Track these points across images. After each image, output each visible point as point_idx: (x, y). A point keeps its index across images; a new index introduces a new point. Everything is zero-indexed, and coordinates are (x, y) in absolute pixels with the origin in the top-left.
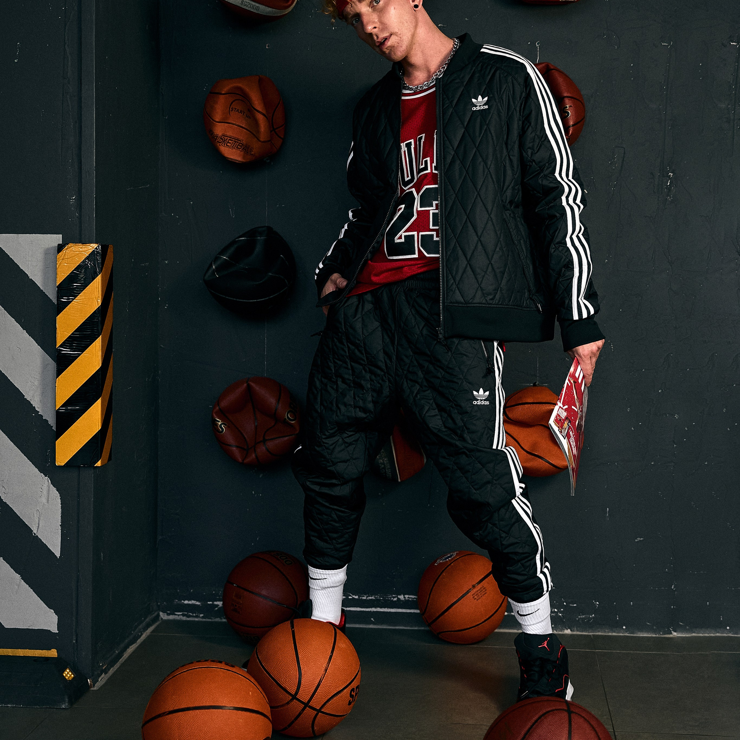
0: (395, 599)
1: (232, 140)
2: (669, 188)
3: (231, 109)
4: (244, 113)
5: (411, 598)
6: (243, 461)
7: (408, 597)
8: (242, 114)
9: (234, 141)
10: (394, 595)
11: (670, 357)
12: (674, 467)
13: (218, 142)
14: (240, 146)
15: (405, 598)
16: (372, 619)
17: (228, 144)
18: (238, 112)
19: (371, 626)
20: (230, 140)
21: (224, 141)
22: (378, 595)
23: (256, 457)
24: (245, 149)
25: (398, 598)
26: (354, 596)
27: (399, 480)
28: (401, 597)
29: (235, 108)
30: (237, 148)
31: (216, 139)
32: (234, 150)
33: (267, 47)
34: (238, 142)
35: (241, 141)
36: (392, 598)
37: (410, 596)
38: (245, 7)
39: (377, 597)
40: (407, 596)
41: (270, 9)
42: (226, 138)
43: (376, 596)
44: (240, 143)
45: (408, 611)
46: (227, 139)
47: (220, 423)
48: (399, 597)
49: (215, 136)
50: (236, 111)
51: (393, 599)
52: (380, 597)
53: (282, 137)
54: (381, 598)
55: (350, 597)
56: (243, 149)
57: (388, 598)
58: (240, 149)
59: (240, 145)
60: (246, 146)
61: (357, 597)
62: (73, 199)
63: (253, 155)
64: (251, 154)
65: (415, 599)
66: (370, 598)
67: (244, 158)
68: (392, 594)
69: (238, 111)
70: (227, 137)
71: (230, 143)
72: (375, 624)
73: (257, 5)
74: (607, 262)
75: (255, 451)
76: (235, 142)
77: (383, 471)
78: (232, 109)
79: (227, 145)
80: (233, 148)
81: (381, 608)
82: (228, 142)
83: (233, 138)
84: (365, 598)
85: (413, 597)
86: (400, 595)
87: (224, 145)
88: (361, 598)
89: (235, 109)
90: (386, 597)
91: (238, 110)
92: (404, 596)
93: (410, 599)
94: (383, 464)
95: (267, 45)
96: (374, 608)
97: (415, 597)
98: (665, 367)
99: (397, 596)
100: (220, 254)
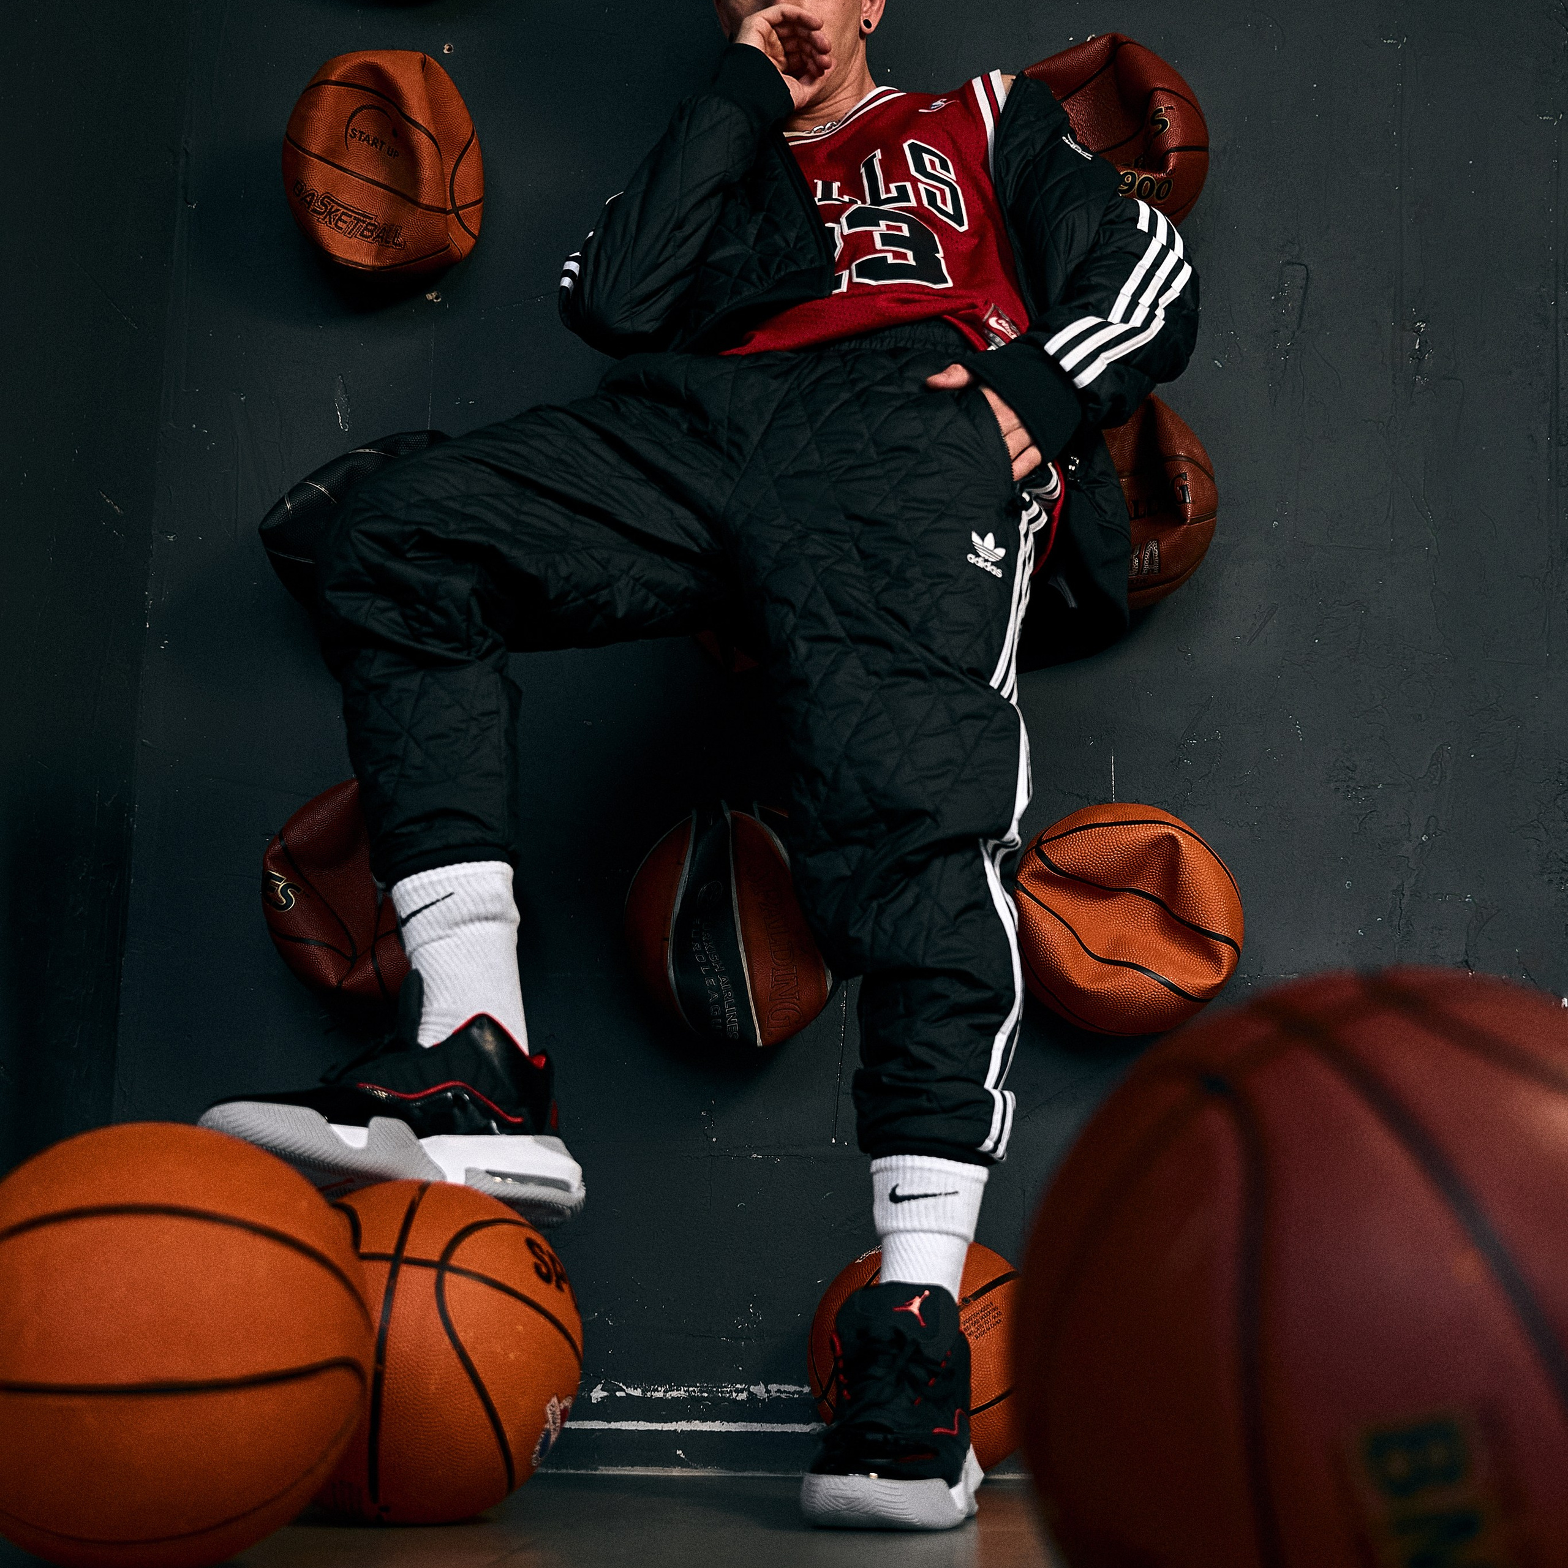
0: (743, 1396)
1: (350, 216)
2: (1418, 355)
3: (350, 131)
4: (383, 143)
5: (785, 1392)
6: (340, 982)
7: (779, 1391)
8: (376, 147)
10: (738, 1386)
13: (314, 211)
14: (369, 231)
15: (768, 1391)
16: (679, 1452)
17: (340, 224)
18: (368, 141)
19: (676, 1472)
20: (343, 213)
21: (330, 213)
22: (697, 1387)
23: (378, 973)
25: (750, 1393)
26: (630, 1391)
27: (759, 1042)
28: (759, 1390)
29: (360, 132)
30: (362, 235)
31: (310, 203)
32: (354, 241)
33: (446, 51)
35: (372, 219)
36: (734, 1395)
37: (782, 1388)
39: (694, 1391)
40: (773, 1387)
42: (336, 207)
43: (691, 1389)
44: (370, 224)
45: (778, 1428)
46: (339, 210)
47: (282, 885)
48: (752, 1388)
49: (308, 196)
50: (363, 141)
51: (737, 1396)
52: (701, 1392)
53: (476, 233)
54: (706, 1395)
55: (618, 1394)
56: (378, 236)
57: (722, 1392)
59: (370, 227)
60: (384, 229)
61: (638, 1393)
63: (400, 245)
65: (796, 1396)
66: (675, 1394)
67: (378, 255)
68: (733, 1382)
69: (367, 139)
70: (339, 205)
71: (345, 222)
72: (689, 1466)
74: (1277, 527)
75: (374, 956)
76: (359, 220)
77: (717, 1010)
78: (352, 130)
79: (336, 225)
80: (350, 234)
81: (704, 1420)
82: (340, 219)
84: (660, 1395)
85: (791, 1388)
86: (756, 1384)
88: (649, 1394)
89: (362, 133)
90: (718, 1392)
91: (368, 136)
92: (766, 1387)
93: (783, 1396)
94: (718, 989)
95: (446, 47)
96: (684, 1423)
97: (798, 1389)
98: (1434, 779)
99: (749, 1387)
100: (305, 480)
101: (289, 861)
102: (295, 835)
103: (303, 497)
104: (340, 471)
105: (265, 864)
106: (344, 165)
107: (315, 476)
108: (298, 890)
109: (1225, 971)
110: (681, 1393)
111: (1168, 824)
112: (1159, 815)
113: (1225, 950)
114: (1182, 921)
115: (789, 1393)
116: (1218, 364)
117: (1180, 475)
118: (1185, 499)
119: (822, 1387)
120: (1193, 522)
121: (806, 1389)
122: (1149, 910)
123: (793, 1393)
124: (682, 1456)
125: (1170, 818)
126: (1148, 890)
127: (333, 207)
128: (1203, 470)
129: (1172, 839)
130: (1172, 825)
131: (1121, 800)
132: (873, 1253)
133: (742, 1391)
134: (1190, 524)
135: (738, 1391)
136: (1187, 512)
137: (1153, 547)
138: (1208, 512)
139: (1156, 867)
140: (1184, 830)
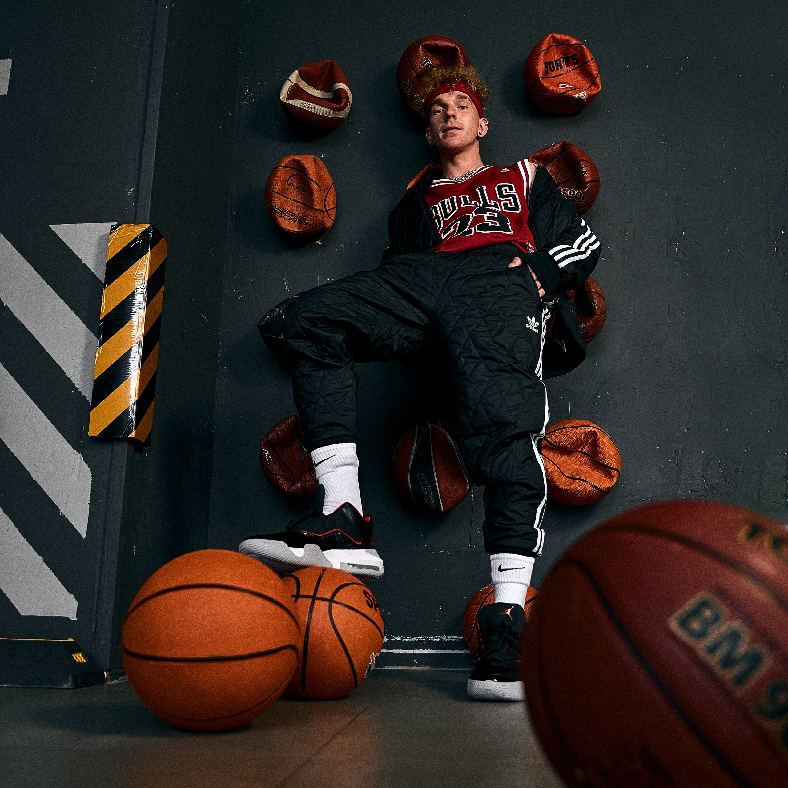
0: (438, 640)
1: (289, 214)
2: (677, 255)
3: (288, 184)
4: (300, 187)
5: (454, 638)
6: (288, 489)
7: (451, 638)
8: (298, 189)
9: (291, 214)
10: (436, 636)
11: (692, 399)
13: (276, 212)
14: (296, 219)
15: (447, 638)
16: (415, 661)
17: (285, 217)
18: (295, 187)
19: (414, 668)
20: (286, 213)
21: (282, 213)
22: (421, 637)
23: (302, 485)
24: (300, 221)
25: (441, 639)
26: (397, 638)
27: (442, 510)
28: (444, 638)
30: (293, 220)
31: (274, 210)
32: (291, 222)
33: (322, 156)
34: (294, 216)
35: (296, 214)
36: (435, 640)
37: (453, 637)
38: (304, 108)
39: (420, 638)
40: (449, 637)
41: (326, 109)
43: (419, 638)
44: (296, 216)
45: (451, 652)
46: (285, 212)
47: (267, 454)
49: (274, 207)
50: (293, 187)
52: (423, 638)
53: (334, 219)
54: (424, 640)
55: (392, 639)
56: (299, 221)
57: (430, 639)
58: (296, 221)
60: (301, 218)
61: (399, 639)
62: (131, 191)
63: (307, 223)
64: (305, 223)
65: (458, 640)
66: (413, 639)
67: (299, 227)
68: (434, 635)
70: (285, 210)
71: (287, 216)
72: (418, 666)
73: (314, 105)
74: (627, 317)
75: (300, 480)
76: (292, 215)
77: (426, 498)
79: (284, 217)
80: (289, 220)
81: (424, 649)
82: (285, 215)
83: (289, 212)
84: (408, 640)
85: (456, 637)
86: (443, 636)
87: (282, 216)
88: (403, 640)
89: (293, 184)
90: (429, 639)
91: (295, 185)
93: (453, 640)
94: (427, 490)
95: (322, 155)
96: (416, 650)
97: (458, 637)
98: (689, 409)
99: (440, 637)
100: (274, 308)
101: (270, 445)
102: (271, 436)
103: (274, 314)
104: (286, 305)
105: (261, 446)
106: (287, 196)
107: (277, 306)
108: (273, 456)
109: (615, 481)
110: (416, 639)
111: (592, 427)
112: (588, 423)
113: (615, 473)
114: (598, 463)
115: (455, 639)
116: (604, 259)
117: (593, 298)
118: (595, 307)
119: (468, 638)
120: (598, 315)
121: (462, 638)
122: (586, 459)
123: (457, 639)
124: (416, 662)
125: (593, 425)
126: (585, 451)
127: (283, 211)
128: (602, 297)
129: (594, 432)
130: (594, 427)
131: (573, 418)
132: (486, 588)
133: (438, 638)
134: (597, 316)
135: (436, 638)
136: (596, 312)
137: (584, 325)
138: (604, 312)
139: (588, 442)
140: (598, 429)
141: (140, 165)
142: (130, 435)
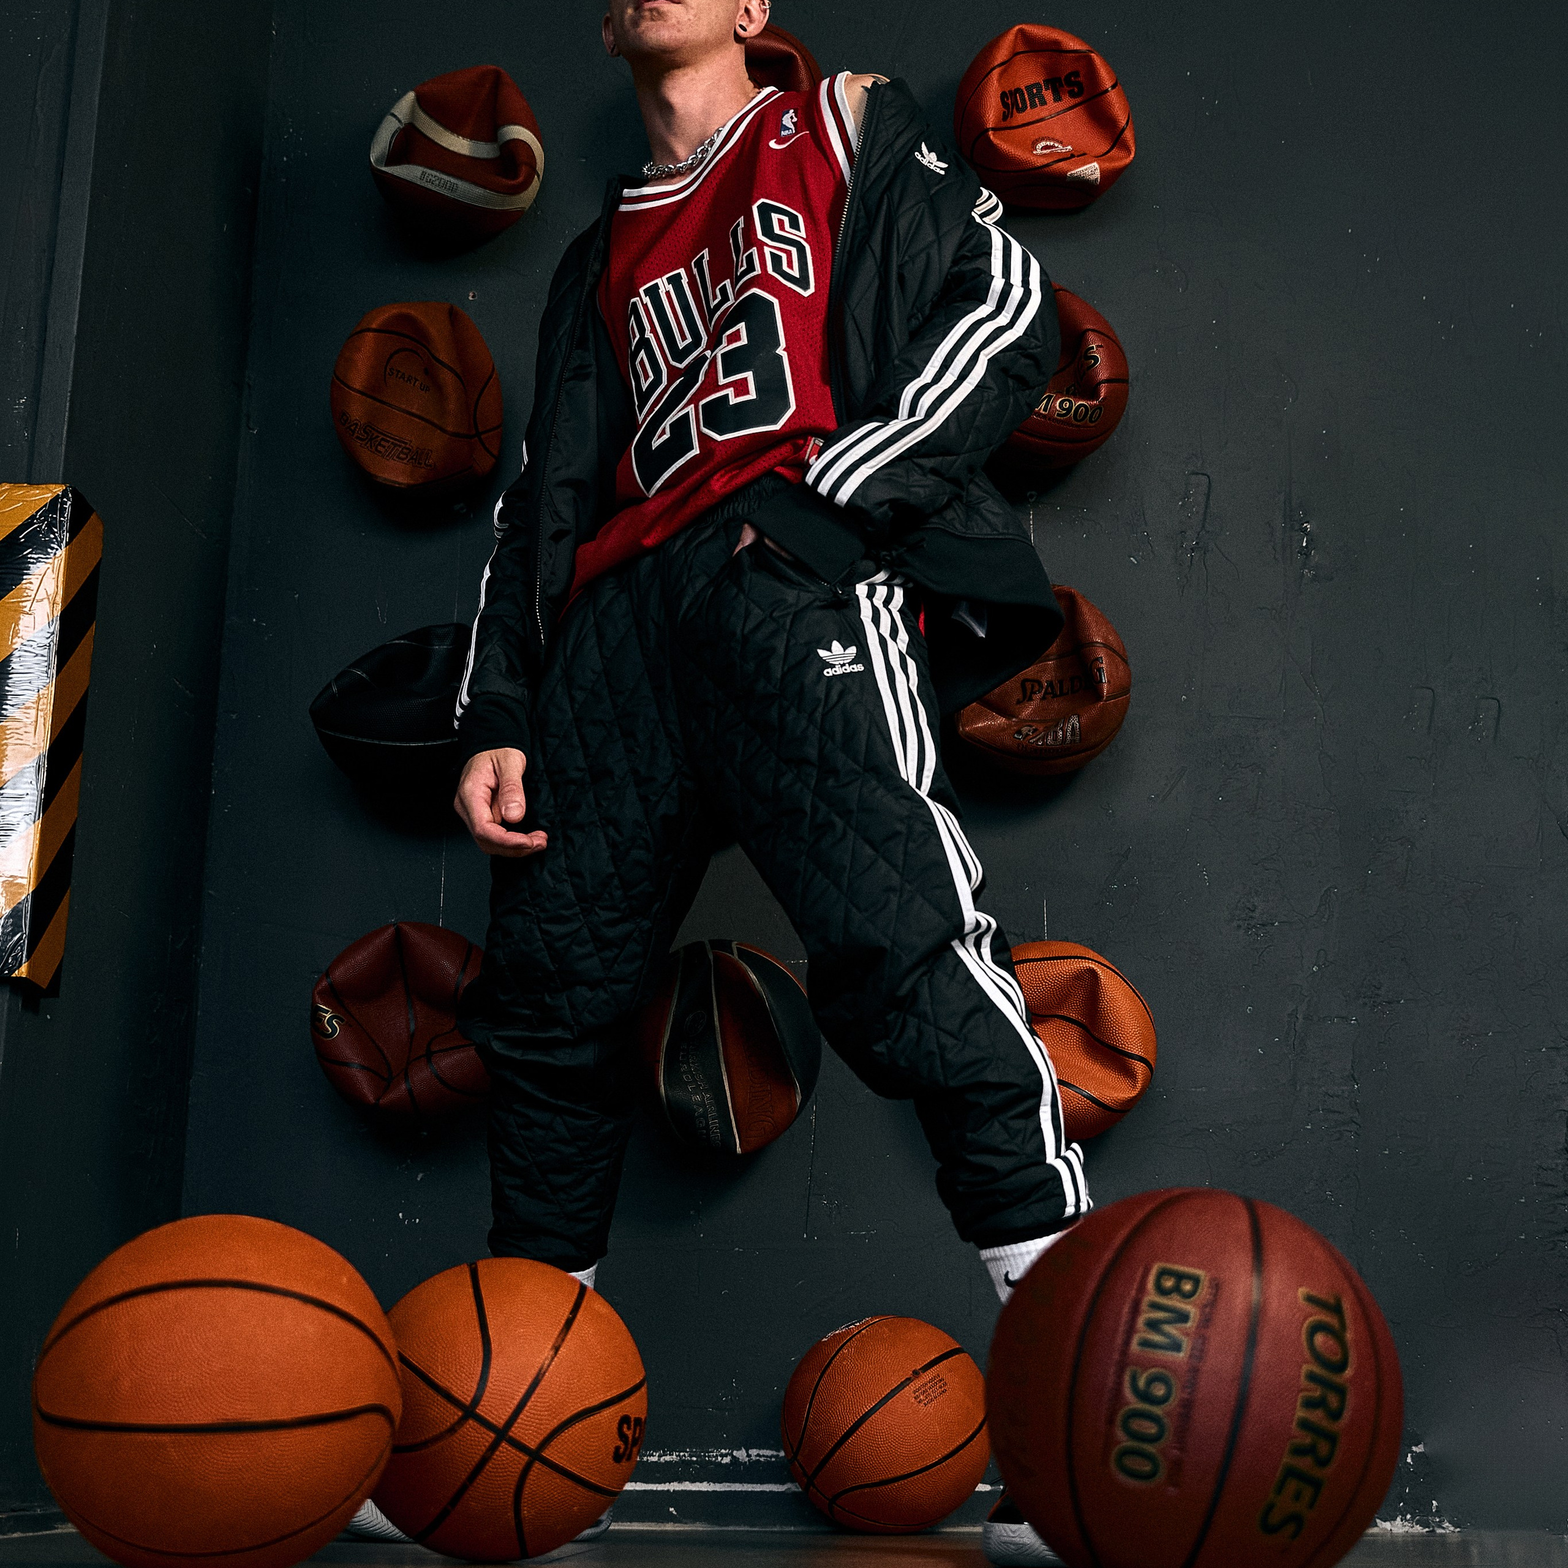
0: (727, 1460)
1: (388, 441)
2: (1306, 553)
3: (388, 370)
4: (416, 380)
5: (764, 1456)
6: (378, 1099)
7: (758, 1455)
8: (410, 383)
9: (392, 443)
10: (723, 1451)
11: (1332, 895)
12: (1356, 1133)
13: (357, 438)
14: (404, 454)
15: (749, 1456)
16: (671, 1509)
17: (379, 448)
18: (404, 378)
19: (669, 1527)
20: (383, 439)
21: (371, 440)
22: (687, 1452)
23: (410, 1091)
24: (415, 460)
25: (733, 1457)
27: (739, 1150)
28: (741, 1454)
29: (397, 370)
30: (398, 457)
31: (353, 431)
32: (392, 462)
33: (471, 298)
34: (400, 446)
35: (406, 443)
36: (720, 1459)
37: (762, 1452)
38: (429, 186)
39: (684, 1456)
40: (754, 1452)
41: (479, 191)
42: (376, 434)
43: (682, 1454)
44: (405, 448)
45: (758, 1488)
46: (378, 437)
47: (328, 1016)
48: (735, 1453)
49: (350, 423)
50: (400, 378)
51: (722, 1459)
52: (691, 1456)
53: (495, 452)
54: (694, 1459)
56: (412, 458)
57: (709, 1457)
58: (403, 459)
59: (405, 451)
60: (417, 452)
62: (19, 404)
63: (430, 466)
64: (427, 465)
65: (773, 1459)
66: (668, 1458)
67: (412, 475)
68: (719, 1447)
69: (403, 376)
70: (379, 432)
71: (384, 447)
72: (680, 1522)
73: (453, 180)
74: (1185, 700)
75: (406, 1078)
76: (396, 445)
77: (702, 1124)
78: (390, 369)
79: (376, 449)
80: (388, 457)
81: (693, 1481)
82: (380, 444)
83: (389, 437)
84: (655, 1459)
85: (768, 1453)
86: (739, 1449)
87: (371, 448)
88: (645, 1459)
89: (399, 371)
90: (705, 1456)
91: (404, 374)
92: (747, 1452)
93: (762, 1459)
94: (703, 1104)
95: (471, 294)
96: (676, 1484)
97: (775, 1453)
98: (1323, 917)
99: (732, 1452)
100: (349, 667)
101: (335, 996)
102: (339, 973)
103: (347, 682)
104: (378, 660)
105: (314, 998)
106: (383, 399)
107: (357, 664)
108: (342, 1020)
109: (1139, 1085)
110: (674, 1457)
111: (1089, 959)
112: (1080, 950)
113: (1139, 1068)
114: (1103, 1043)
115: (767, 1456)
116: (1134, 560)
117: (1097, 659)
118: (1101, 680)
119: (792, 1450)
120: (1109, 699)
121: (782, 1454)
122: (1073, 1035)
123: (771, 1457)
124: (674, 1513)
125: (1091, 954)
126: (1073, 1016)
127: (373, 434)
128: (1118, 654)
129: (1092, 972)
130: (1092, 960)
131: (1054, 937)
132: (837, 1332)
133: (726, 1455)
134: (1106, 701)
135: (723, 1456)
136: (1103, 691)
137: (1074, 720)
138: (1122, 690)
139: (1078, 998)
140: (1102, 964)
141: (43, 341)
142: (17, 972)
